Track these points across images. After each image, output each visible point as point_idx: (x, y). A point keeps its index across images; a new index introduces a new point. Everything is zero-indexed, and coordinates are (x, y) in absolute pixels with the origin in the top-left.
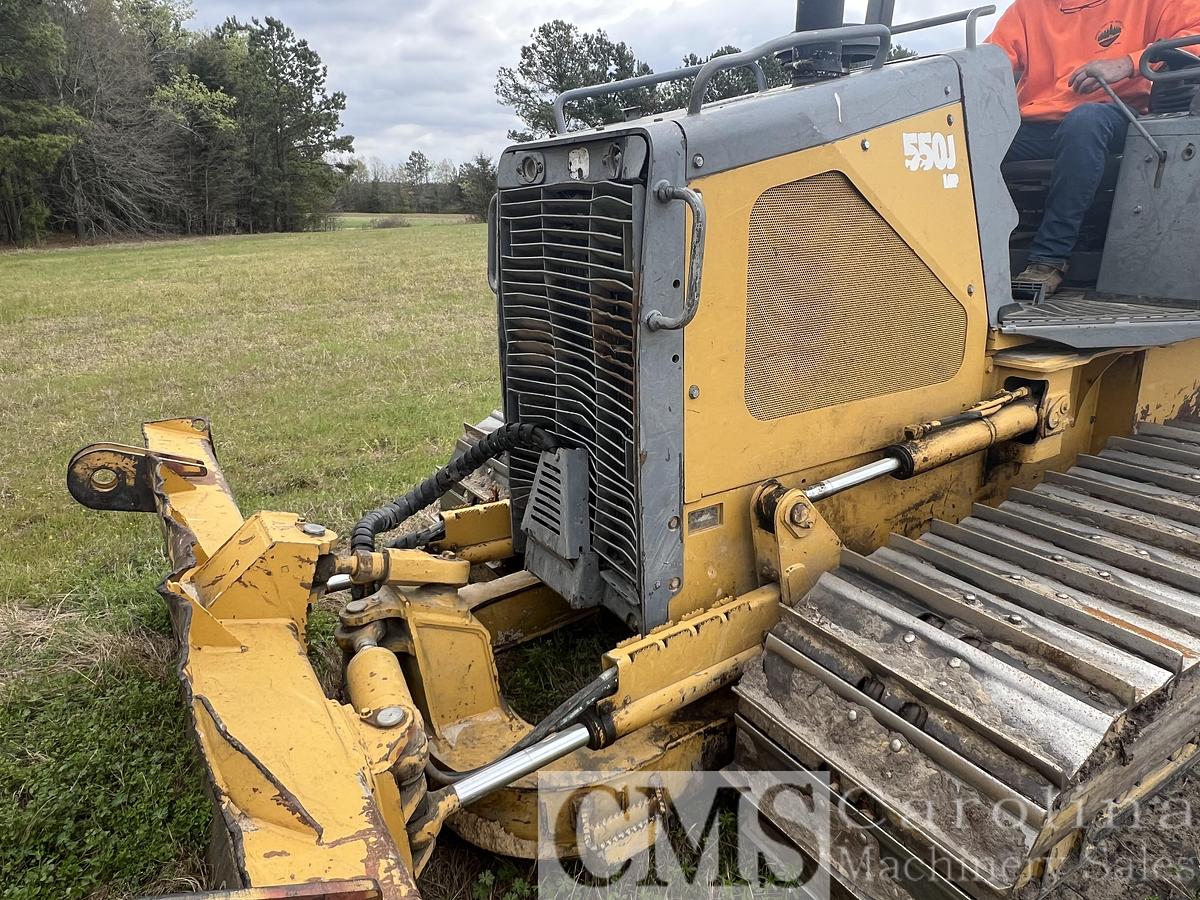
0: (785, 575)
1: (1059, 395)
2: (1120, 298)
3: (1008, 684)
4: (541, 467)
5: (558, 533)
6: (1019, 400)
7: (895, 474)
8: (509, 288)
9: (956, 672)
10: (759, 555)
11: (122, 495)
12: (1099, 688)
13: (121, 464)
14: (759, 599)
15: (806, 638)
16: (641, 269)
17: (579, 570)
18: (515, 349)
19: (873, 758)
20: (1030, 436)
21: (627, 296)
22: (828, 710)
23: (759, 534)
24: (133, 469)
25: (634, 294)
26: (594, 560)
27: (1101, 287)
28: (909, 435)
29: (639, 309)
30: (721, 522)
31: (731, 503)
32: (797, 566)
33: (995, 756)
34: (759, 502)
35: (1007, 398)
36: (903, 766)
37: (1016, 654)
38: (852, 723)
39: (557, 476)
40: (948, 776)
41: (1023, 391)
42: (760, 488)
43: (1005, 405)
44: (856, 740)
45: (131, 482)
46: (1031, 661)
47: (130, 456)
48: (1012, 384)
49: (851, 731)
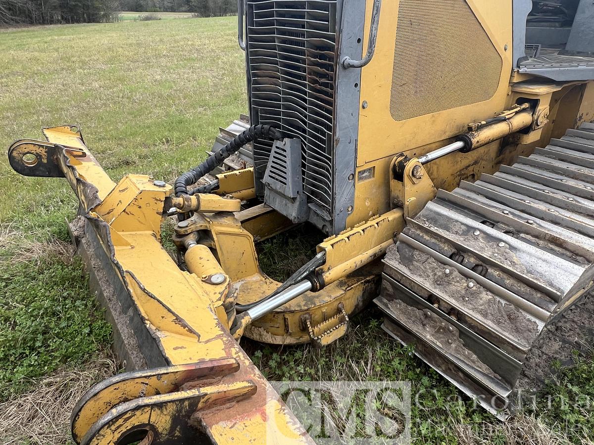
0: (407, 203)
1: (543, 108)
2: (579, 53)
3: (529, 254)
4: (274, 149)
5: (285, 184)
6: (524, 110)
7: (461, 150)
8: (253, 46)
9: (502, 249)
10: (393, 194)
11: (41, 168)
12: (577, 255)
13: (39, 151)
14: (393, 216)
15: (421, 234)
16: (340, 31)
17: (297, 203)
18: (256, 82)
19: (458, 292)
20: (526, 130)
21: (331, 48)
22: (433, 269)
23: (394, 183)
24: (45, 154)
25: (336, 47)
26: (305, 198)
27: (568, 48)
28: (470, 129)
29: (338, 56)
30: (373, 176)
31: (379, 166)
32: (413, 199)
33: (523, 288)
34: (394, 165)
35: (519, 109)
36: (474, 295)
37: (533, 239)
38: (447, 275)
39: (284, 153)
40: (498, 299)
41: (526, 105)
42: (395, 158)
43: (517, 113)
44: (449, 283)
45: (45, 161)
46: (541, 242)
47: (43, 146)
48: (520, 101)
49: (446, 279)
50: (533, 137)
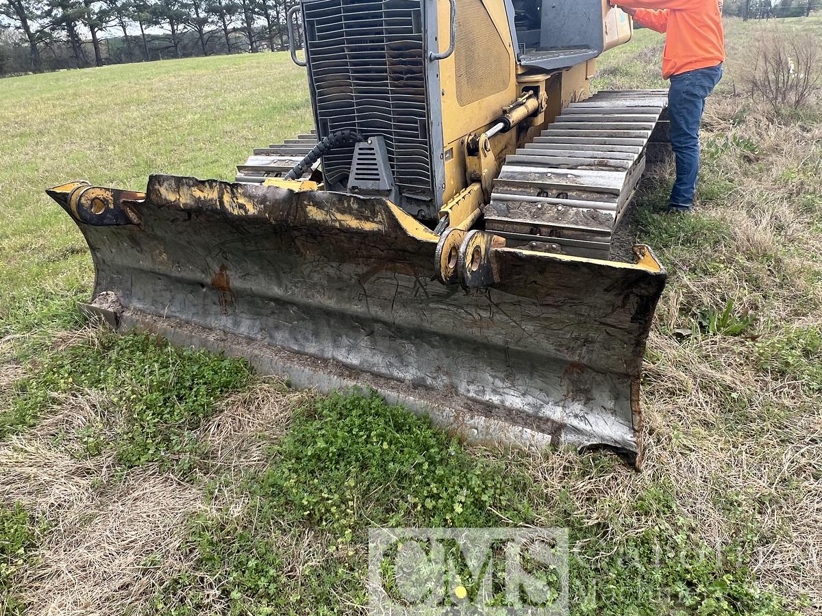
0: (484, 174)
1: (543, 93)
2: (552, 48)
3: (590, 176)
4: (357, 151)
5: (379, 180)
6: (530, 97)
7: (503, 131)
8: (314, 60)
9: (571, 179)
10: (469, 170)
11: (108, 215)
12: (618, 167)
13: (105, 195)
14: (475, 187)
15: (509, 189)
16: (426, 31)
17: (393, 195)
19: (552, 217)
20: (535, 113)
21: (420, 47)
22: (528, 209)
23: (469, 159)
24: (111, 198)
25: (423, 44)
26: (397, 188)
27: (541, 45)
28: (505, 112)
29: (425, 52)
30: (452, 157)
31: (454, 146)
32: (486, 170)
33: (595, 196)
34: (468, 143)
35: (527, 96)
36: (564, 214)
37: (587, 167)
38: (540, 209)
39: (372, 152)
40: (581, 209)
41: (531, 92)
42: (467, 137)
43: (527, 98)
44: (543, 214)
45: (112, 206)
46: (593, 167)
47: (108, 189)
48: (526, 89)
49: (540, 212)
50: (540, 119)
